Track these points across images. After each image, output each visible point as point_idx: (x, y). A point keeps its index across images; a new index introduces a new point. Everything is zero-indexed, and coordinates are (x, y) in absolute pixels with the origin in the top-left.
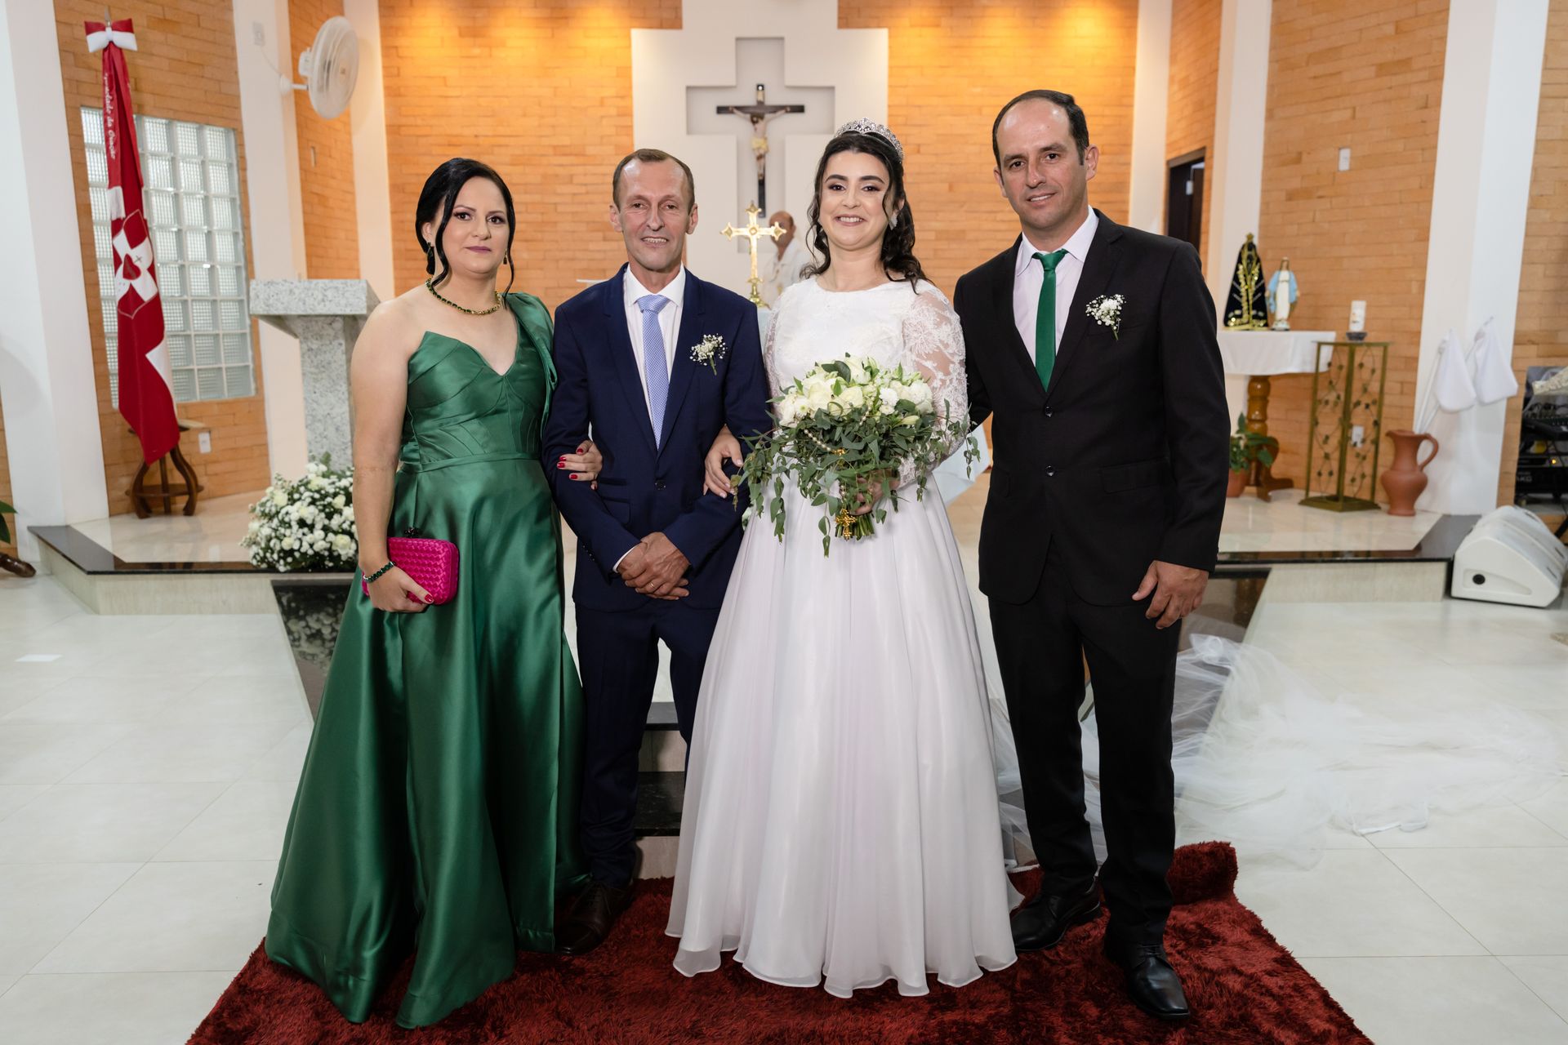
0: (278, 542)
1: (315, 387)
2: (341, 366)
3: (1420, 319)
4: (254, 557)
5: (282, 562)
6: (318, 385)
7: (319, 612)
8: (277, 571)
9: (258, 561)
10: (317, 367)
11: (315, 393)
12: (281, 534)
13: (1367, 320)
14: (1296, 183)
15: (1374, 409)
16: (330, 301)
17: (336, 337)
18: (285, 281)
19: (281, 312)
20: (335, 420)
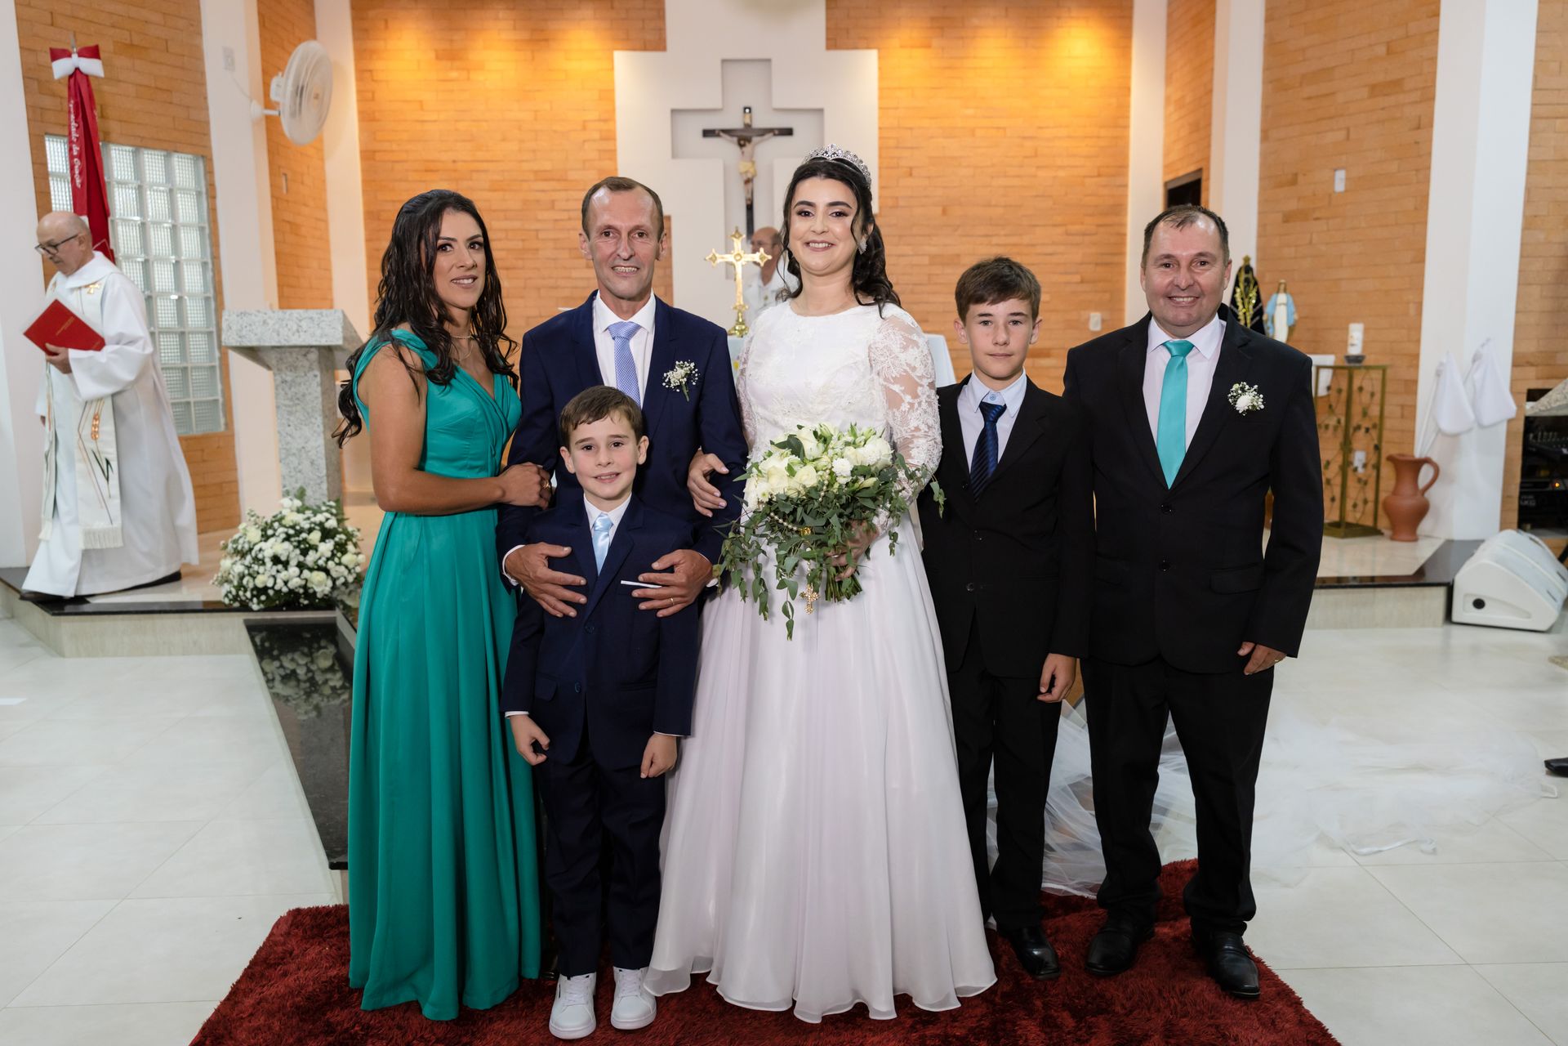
0: (251, 580)
1: (288, 419)
2: (317, 398)
3: (1418, 341)
4: (226, 596)
5: (255, 600)
6: (292, 418)
7: (294, 650)
8: (250, 610)
9: (230, 600)
10: (291, 399)
11: (289, 426)
12: (254, 571)
13: (1366, 343)
14: (1292, 205)
15: (1374, 433)
16: (305, 332)
17: (311, 369)
18: (259, 311)
19: (253, 342)
20: (310, 454)
